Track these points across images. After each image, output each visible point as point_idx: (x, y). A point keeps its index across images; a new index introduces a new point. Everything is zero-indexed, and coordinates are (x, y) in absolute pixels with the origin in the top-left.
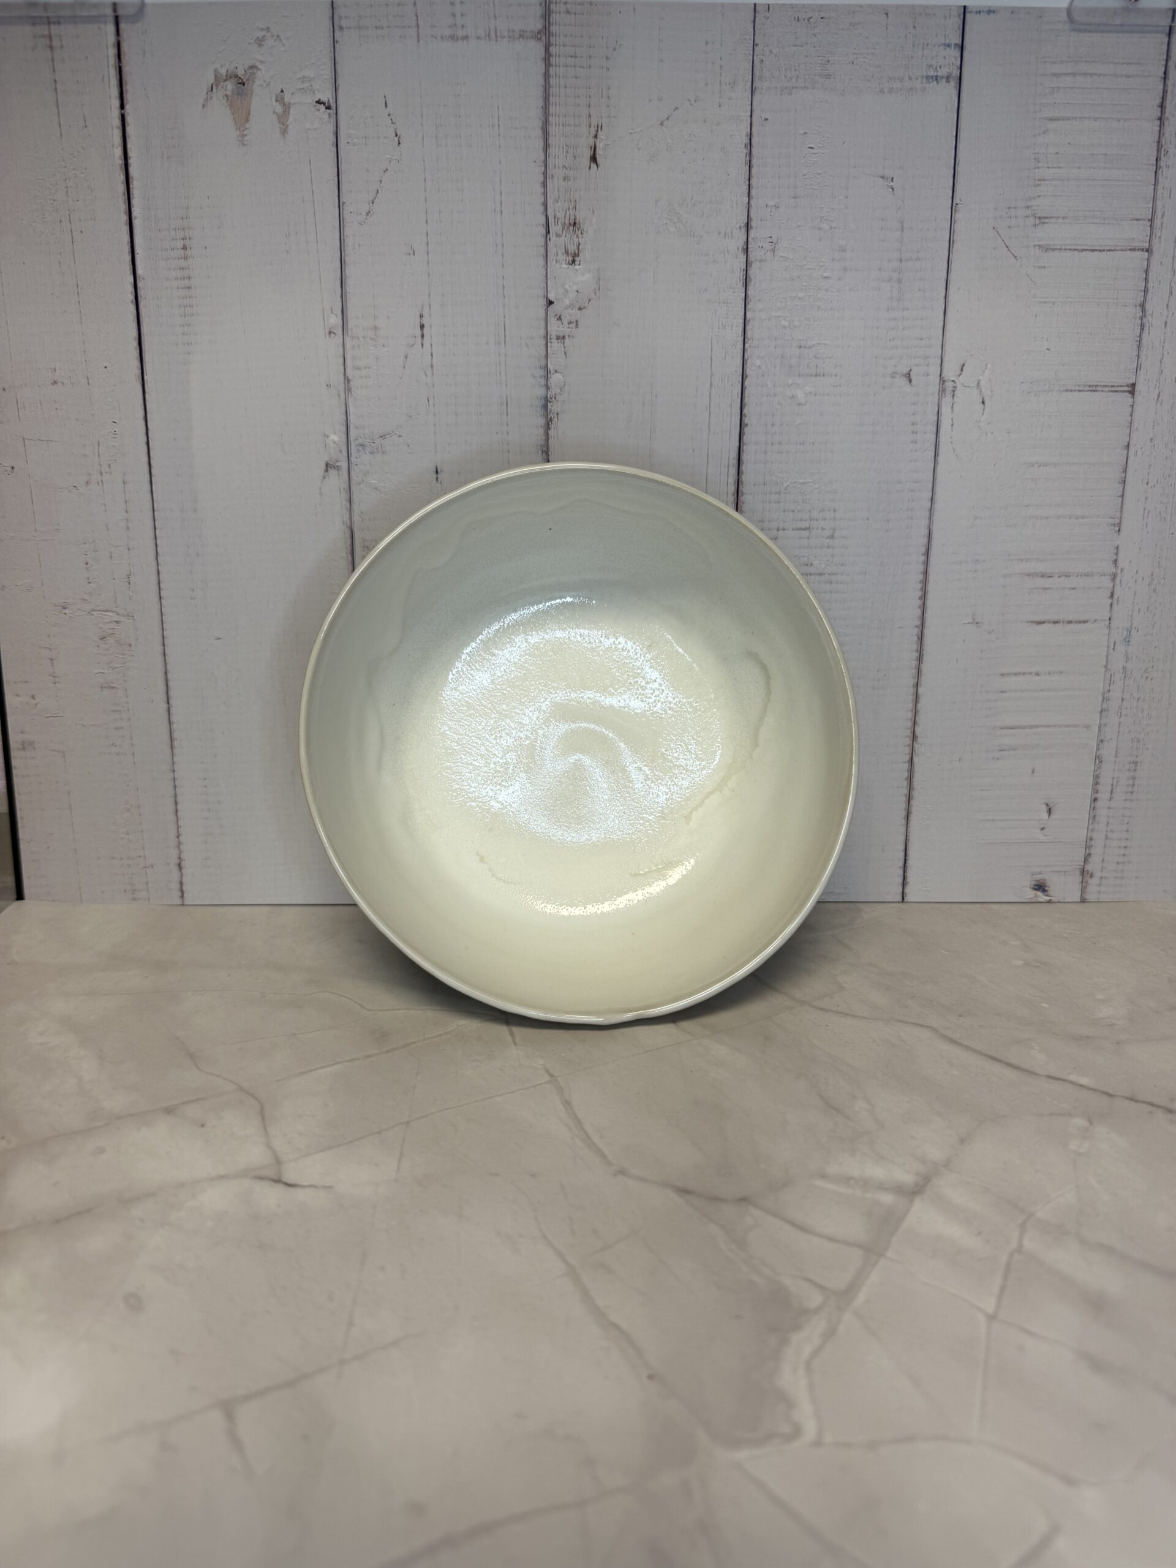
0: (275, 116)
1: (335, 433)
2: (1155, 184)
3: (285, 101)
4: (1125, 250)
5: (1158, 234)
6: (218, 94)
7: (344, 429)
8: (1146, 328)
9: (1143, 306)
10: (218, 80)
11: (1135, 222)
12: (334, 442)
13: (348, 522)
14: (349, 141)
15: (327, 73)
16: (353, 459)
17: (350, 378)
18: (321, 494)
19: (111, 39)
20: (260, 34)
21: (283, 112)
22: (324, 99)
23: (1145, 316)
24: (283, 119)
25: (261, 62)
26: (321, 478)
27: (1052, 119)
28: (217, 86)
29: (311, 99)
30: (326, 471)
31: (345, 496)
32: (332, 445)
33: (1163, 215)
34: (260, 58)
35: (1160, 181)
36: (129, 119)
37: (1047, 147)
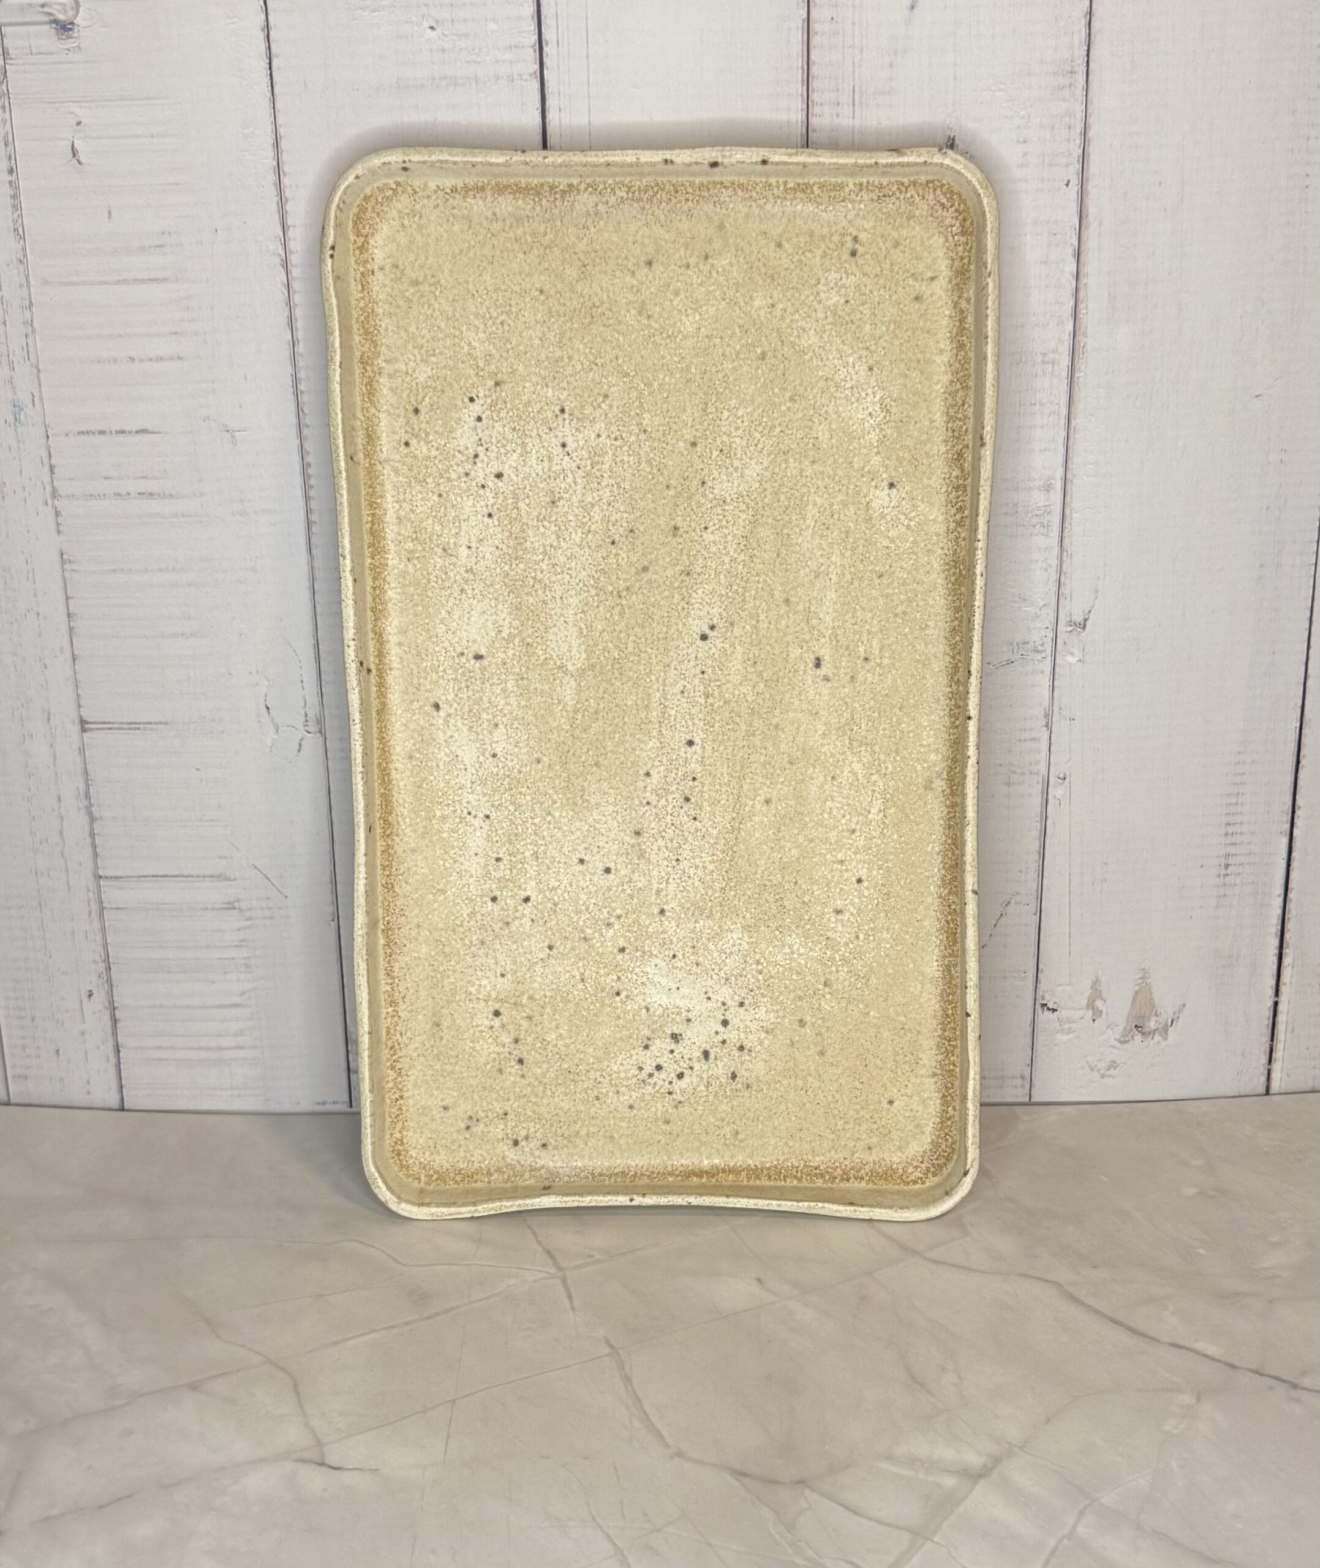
0: (1105, 996)
1: (1070, 665)
2: (105, 946)
3: (1090, 1012)
4: (126, 877)
5: (91, 895)
6: (1167, 1015)
7: (1057, 670)
8: (82, 794)
9: (92, 819)
10: (1164, 1031)
11: (121, 906)
12: (1072, 654)
13: (1064, 558)
14: (1023, 975)
15: (1041, 1038)
16: (1051, 635)
17: (1045, 729)
18: (1096, 591)
19: (1276, 1067)
20: (1112, 1072)
21: (1094, 1001)
22: (1047, 1013)
23: (87, 808)
24: (1096, 992)
25: (1114, 1047)
26: (1093, 612)
27: (237, 1006)
28: (1166, 1024)
29: (1063, 1013)
30: (1086, 620)
31: (1065, 590)
32: (1076, 651)
33: (90, 913)
34: (1115, 1051)
35: (100, 949)
36: (1270, 992)
37: (238, 980)
